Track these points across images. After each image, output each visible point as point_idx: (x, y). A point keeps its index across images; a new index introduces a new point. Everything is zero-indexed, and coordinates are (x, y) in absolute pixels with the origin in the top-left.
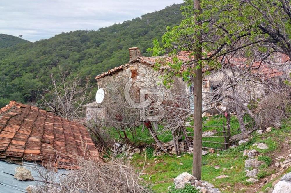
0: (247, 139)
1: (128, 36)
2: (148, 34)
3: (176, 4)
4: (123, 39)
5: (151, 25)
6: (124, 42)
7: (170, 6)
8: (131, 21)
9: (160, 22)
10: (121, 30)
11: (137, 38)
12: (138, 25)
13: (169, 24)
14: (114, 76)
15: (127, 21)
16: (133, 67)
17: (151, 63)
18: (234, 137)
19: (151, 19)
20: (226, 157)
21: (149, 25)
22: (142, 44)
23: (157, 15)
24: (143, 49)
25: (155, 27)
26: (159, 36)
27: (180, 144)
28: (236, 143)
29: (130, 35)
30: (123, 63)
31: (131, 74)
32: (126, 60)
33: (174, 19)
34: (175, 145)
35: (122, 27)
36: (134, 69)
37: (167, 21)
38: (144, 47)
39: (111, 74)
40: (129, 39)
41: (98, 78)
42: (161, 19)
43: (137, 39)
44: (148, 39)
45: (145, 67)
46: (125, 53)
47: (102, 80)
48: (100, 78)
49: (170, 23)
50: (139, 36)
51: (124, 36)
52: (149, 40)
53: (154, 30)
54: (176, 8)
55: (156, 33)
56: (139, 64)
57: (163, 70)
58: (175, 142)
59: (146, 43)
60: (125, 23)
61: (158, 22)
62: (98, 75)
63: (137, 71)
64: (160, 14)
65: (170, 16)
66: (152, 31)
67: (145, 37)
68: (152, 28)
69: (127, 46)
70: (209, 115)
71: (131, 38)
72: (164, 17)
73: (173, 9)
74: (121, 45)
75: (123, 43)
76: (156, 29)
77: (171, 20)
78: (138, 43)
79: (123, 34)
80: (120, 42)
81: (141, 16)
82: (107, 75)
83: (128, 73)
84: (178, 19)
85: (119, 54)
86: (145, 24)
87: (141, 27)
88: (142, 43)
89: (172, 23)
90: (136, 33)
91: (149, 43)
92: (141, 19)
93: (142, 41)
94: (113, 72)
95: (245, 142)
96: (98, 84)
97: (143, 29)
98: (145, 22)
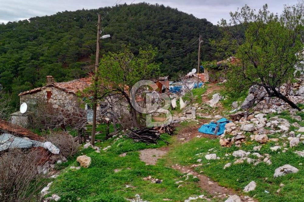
0: (117, 135)
1: (14, 39)
2: (37, 39)
3: (69, 11)
4: (7, 42)
5: (41, 31)
6: (9, 45)
7: (62, 12)
8: (17, 23)
9: (51, 28)
10: (6, 31)
11: (24, 42)
12: (25, 28)
13: (60, 31)
14: (33, 94)
15: (12, 22)
16: (49, 89)
17: (62, 88)
18: (110, 134)
19: (41, 23)
20: (106, 143)
21: (39, 30)
22: (30, 50)
23: (47, 20)
24: (31, 55)
25: (45, 33)
26: (50, 43)
27: (81, 138)
28: (111, 136)
29: (16, 38)
30: (8, 68)
31: (46, 94)
32: (11, 65)
33: (66, 27)
34: (79, 139)
35: (7, 28)
36: (49, 90)
37: (59, 28)
38: (32, 53)
39: (31, 93)
40: (16, 43)
41: (21, 95)
42: (52, 25)
43: (25, 44)
44: (36, 45)
45: (57, 90)
46: (11, 58)
47: (24, 97)
48: (23, 95)
49: (62, 31)
50: (27, 41)
51: (9, 39)
52: (38, 46)
53: (44, 36)
54: (69, 15)
55: (47, 39)
56: (53, 88)
57: (70, 93)
58: (79, 137)
59: (34, 49)
60: (10, 24)
61: (49, 28)
62: (21, 93)
63: (52, 92)
64: (51, 20)
65: (62, 23)
66: (41, 37)
67: (34, 42)
68: (41, 33)
69: (13, 50)
70: (99, 123)
71: (18, 41)
72: (55, 23)
73: (66, 17)
74: (5, 49)
75: (7, 47)
76: (46, 35)
77: (63, 27)
78: (26, 48)
79: (8, 36)
80: (4, 44)
81: (29, 19)
82: (28, 93)
83: (44, 93)
84: (70, 27)
85: (3, 58)
86: (34, 28)
87: (29, 31)
88: (30, 48)
89: (64, 31)
90: (23, 37)
91: (39, 49)
92: (29, 22)
93: (30, 47)
94: (33, 92)
95: (116, 136)
96: (21, 99)
97: (31, 34)
98: (34, 26)
